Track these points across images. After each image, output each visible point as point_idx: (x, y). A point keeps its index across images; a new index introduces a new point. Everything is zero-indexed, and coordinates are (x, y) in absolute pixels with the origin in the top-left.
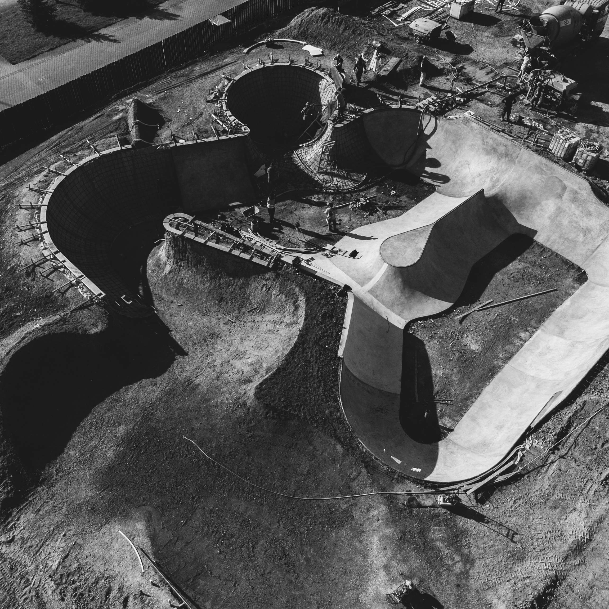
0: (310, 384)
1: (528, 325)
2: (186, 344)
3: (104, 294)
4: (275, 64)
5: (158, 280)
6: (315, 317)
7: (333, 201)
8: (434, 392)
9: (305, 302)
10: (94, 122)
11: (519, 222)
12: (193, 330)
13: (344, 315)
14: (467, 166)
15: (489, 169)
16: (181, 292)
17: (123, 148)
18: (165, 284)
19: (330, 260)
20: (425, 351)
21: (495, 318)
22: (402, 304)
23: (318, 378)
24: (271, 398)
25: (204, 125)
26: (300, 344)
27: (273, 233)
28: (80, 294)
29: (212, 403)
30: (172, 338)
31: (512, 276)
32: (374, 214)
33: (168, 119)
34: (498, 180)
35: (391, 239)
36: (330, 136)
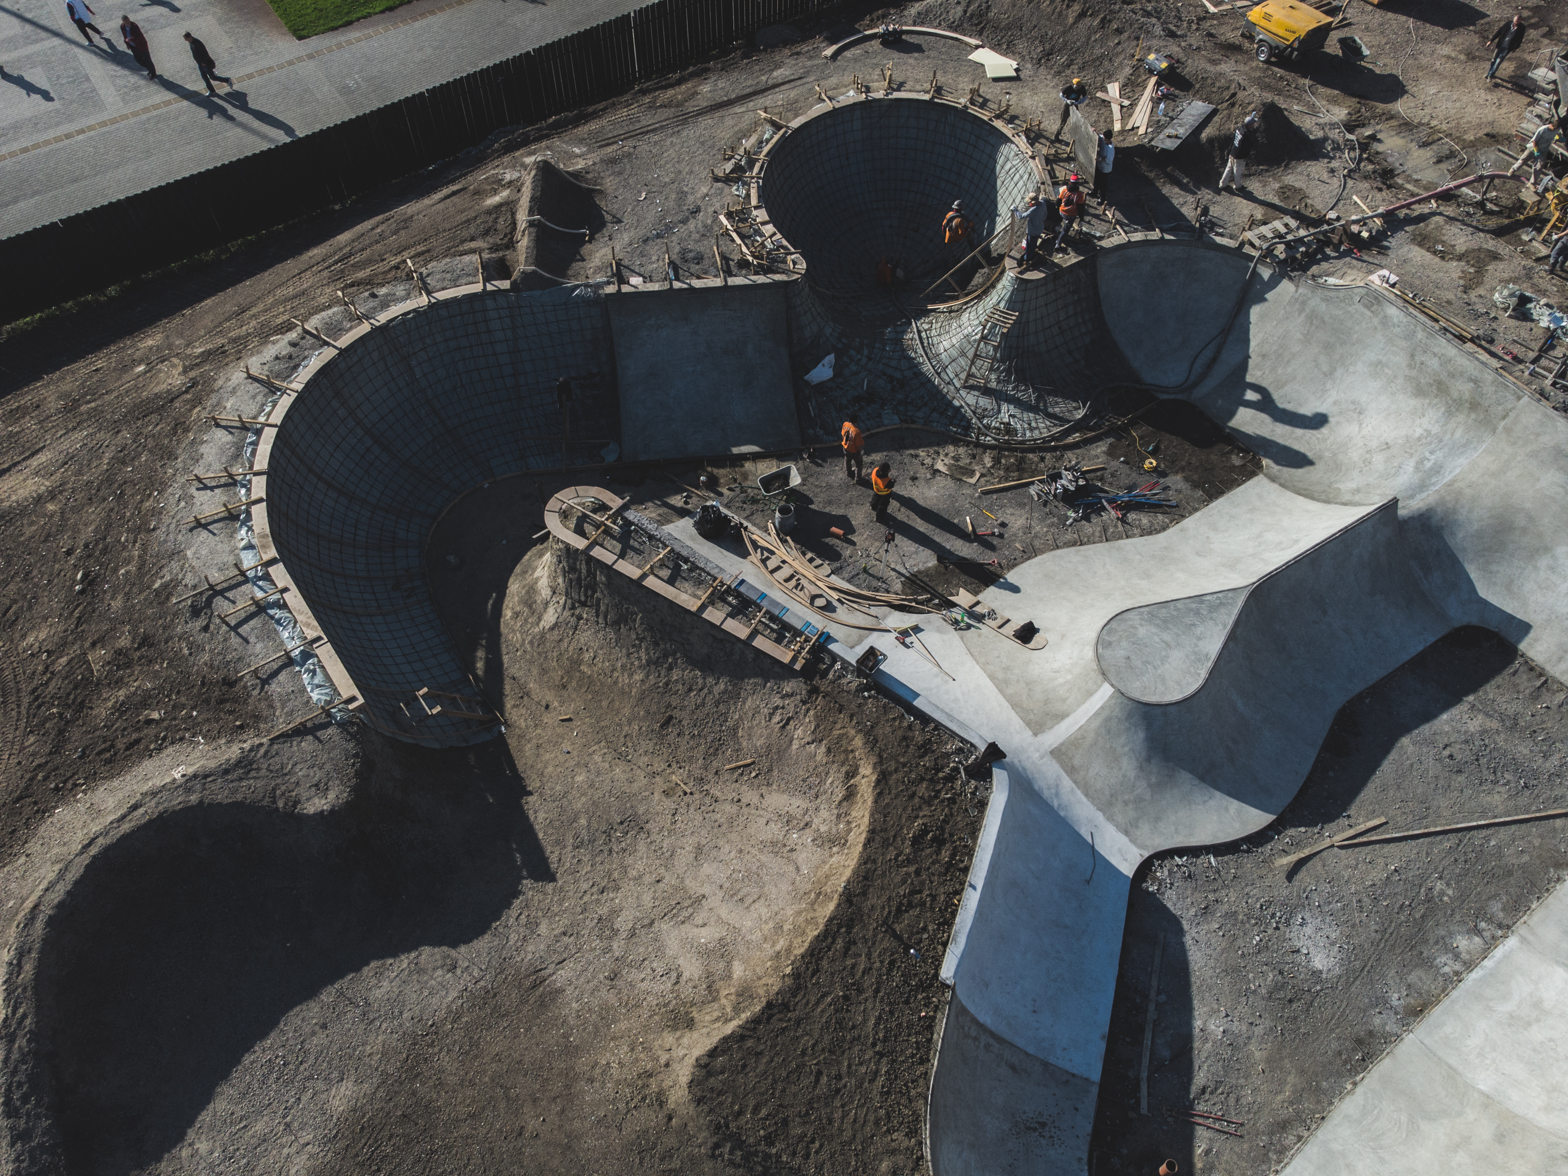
0: (849, 1066)
1: (1480, 914)
2: (558, 842)
3: (361, 700)
4: (896, 95)
5: (524, 640)
6: (895, 837)
7: (992, 467)
8: (1194, 1089)
9: (875, 787)
10: (441, 206)
11: (1483, 592)
12: (584, 799)
13: (975, 839)
14: (1355, 415)
15: (1417, 435)
16: (574, 684)
17: (489, 287)
18: (539, 654)
19: (962, 638)
20: (1183, 951)
21: (1388, 878)
22: (1139, 800)
23: (874, 1045)
24: (733, 1103)
25: (697, 241)
26: (840, 926)
27: (827, 540)
28: (303, 690)
29: (582, 1064)
30: (527, 818)
31: (1446, 753)
32: (1093, 516)
33: (614, 217)
34: (1437, 469)
35: (1130, 615)
36: (1006, 298)
